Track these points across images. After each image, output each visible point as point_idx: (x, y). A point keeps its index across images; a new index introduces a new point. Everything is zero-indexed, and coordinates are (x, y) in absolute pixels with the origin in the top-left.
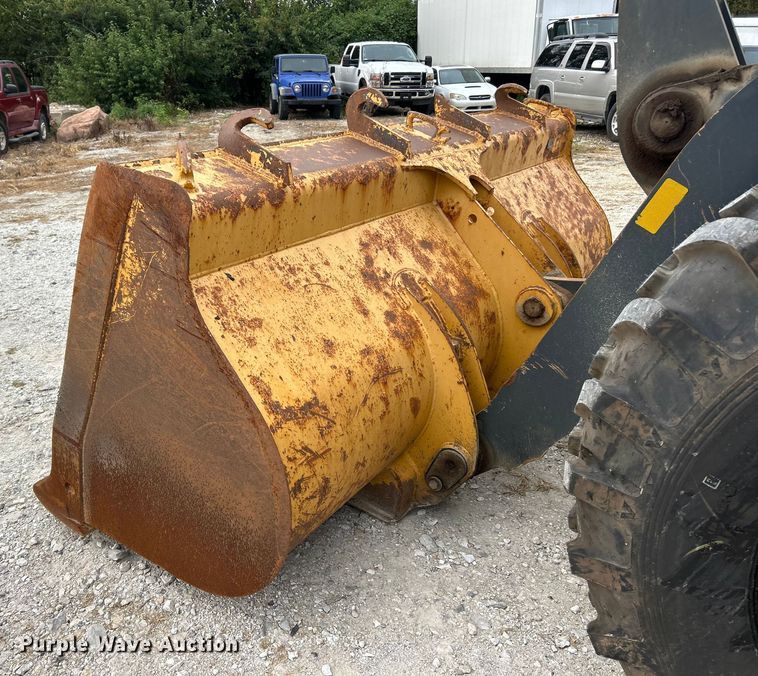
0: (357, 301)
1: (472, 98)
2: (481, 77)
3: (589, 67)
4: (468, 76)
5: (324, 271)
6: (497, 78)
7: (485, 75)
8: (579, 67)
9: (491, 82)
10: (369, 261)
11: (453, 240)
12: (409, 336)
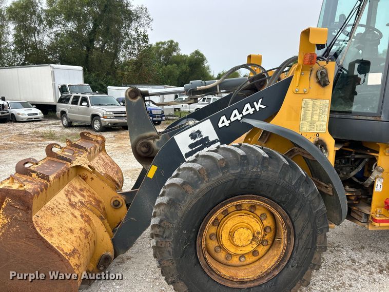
0: (72, 214)
1: (29, 115)
2: (31, 106)
3: (81, 105)
4: (25, 105)
5: (60, 207)
6: (39, 106)
7: (33, 105)
8: (77, 104)
9: (36, 108)
10: (70, 200)
11: (87, 187)
12: (88, 221)
